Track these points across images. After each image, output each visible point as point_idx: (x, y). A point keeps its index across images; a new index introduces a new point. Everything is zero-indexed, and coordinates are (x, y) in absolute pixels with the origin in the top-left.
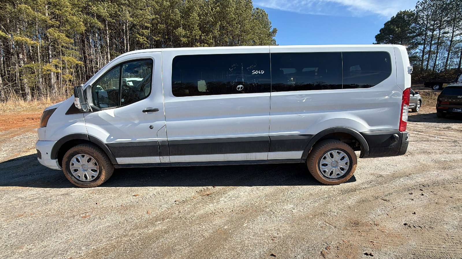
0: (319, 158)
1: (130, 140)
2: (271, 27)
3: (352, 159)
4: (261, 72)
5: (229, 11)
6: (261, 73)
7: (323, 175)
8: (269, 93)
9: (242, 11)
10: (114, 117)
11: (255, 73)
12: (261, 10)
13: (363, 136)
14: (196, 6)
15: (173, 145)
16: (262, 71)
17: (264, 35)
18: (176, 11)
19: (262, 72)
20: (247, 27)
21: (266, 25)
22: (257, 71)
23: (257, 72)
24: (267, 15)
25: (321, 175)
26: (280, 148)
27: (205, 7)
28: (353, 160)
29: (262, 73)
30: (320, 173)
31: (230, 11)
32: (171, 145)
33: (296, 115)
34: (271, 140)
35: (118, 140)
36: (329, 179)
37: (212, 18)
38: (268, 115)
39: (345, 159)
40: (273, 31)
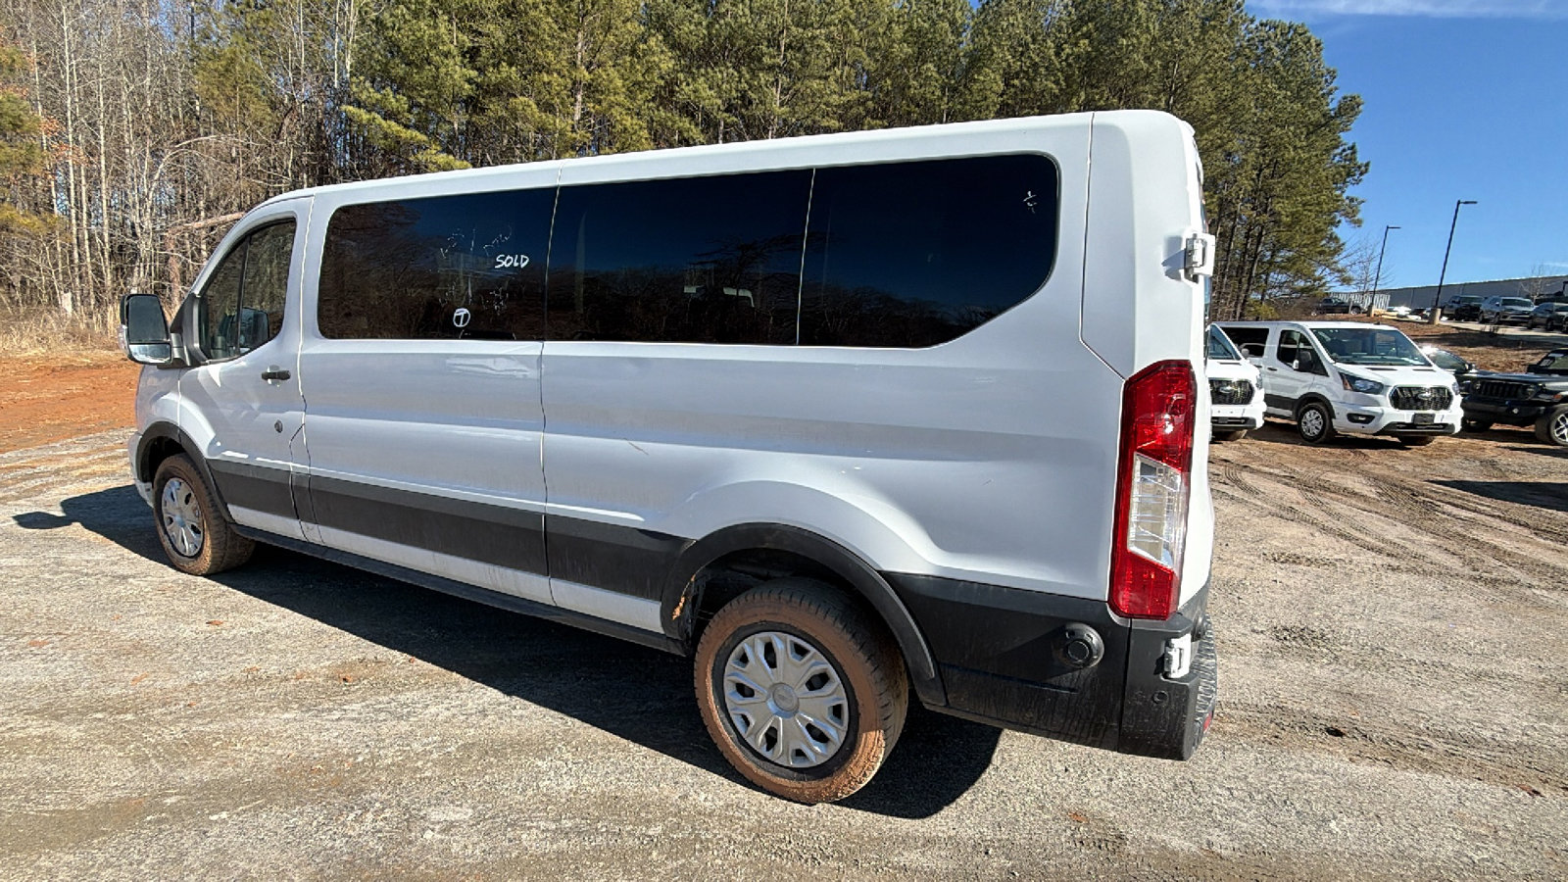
0: (716, 651)
1: (246, 456)
2: (1330, 93)
3: (856, 701)
4: (518, 261)
5: (1128, 46)
6: (520, 265)
7: (734, 735)
8: (538, 344)
9: (1187, 43)
10: (219, 384)
11: (504, 263)
12: (1290, 28)
13: (897, 593)
14: (999, 45)
15: (318, 491)
16: (522, 256)
17: (1292, 128)
18: (928, 69)
19: (525, 260)
20: (1198, 103)
21: (1306, 88)
22: (508, 257)
23: (508, 262)
24: (1318, 45)
25: (729, 734)
26: (580, 570)
27: (1032, 46)
28: (860, 702)
29: (523, 265)
30: (725, 720)
31: (1131, 48)
32: (313, 490)
33: (625, 442)
34: (548, 530)
35: (229, 453)
36: (761, 763)
37: (1057, 82)
38: (538, 430)
39: (828, 689)
40: (1340, 108)
